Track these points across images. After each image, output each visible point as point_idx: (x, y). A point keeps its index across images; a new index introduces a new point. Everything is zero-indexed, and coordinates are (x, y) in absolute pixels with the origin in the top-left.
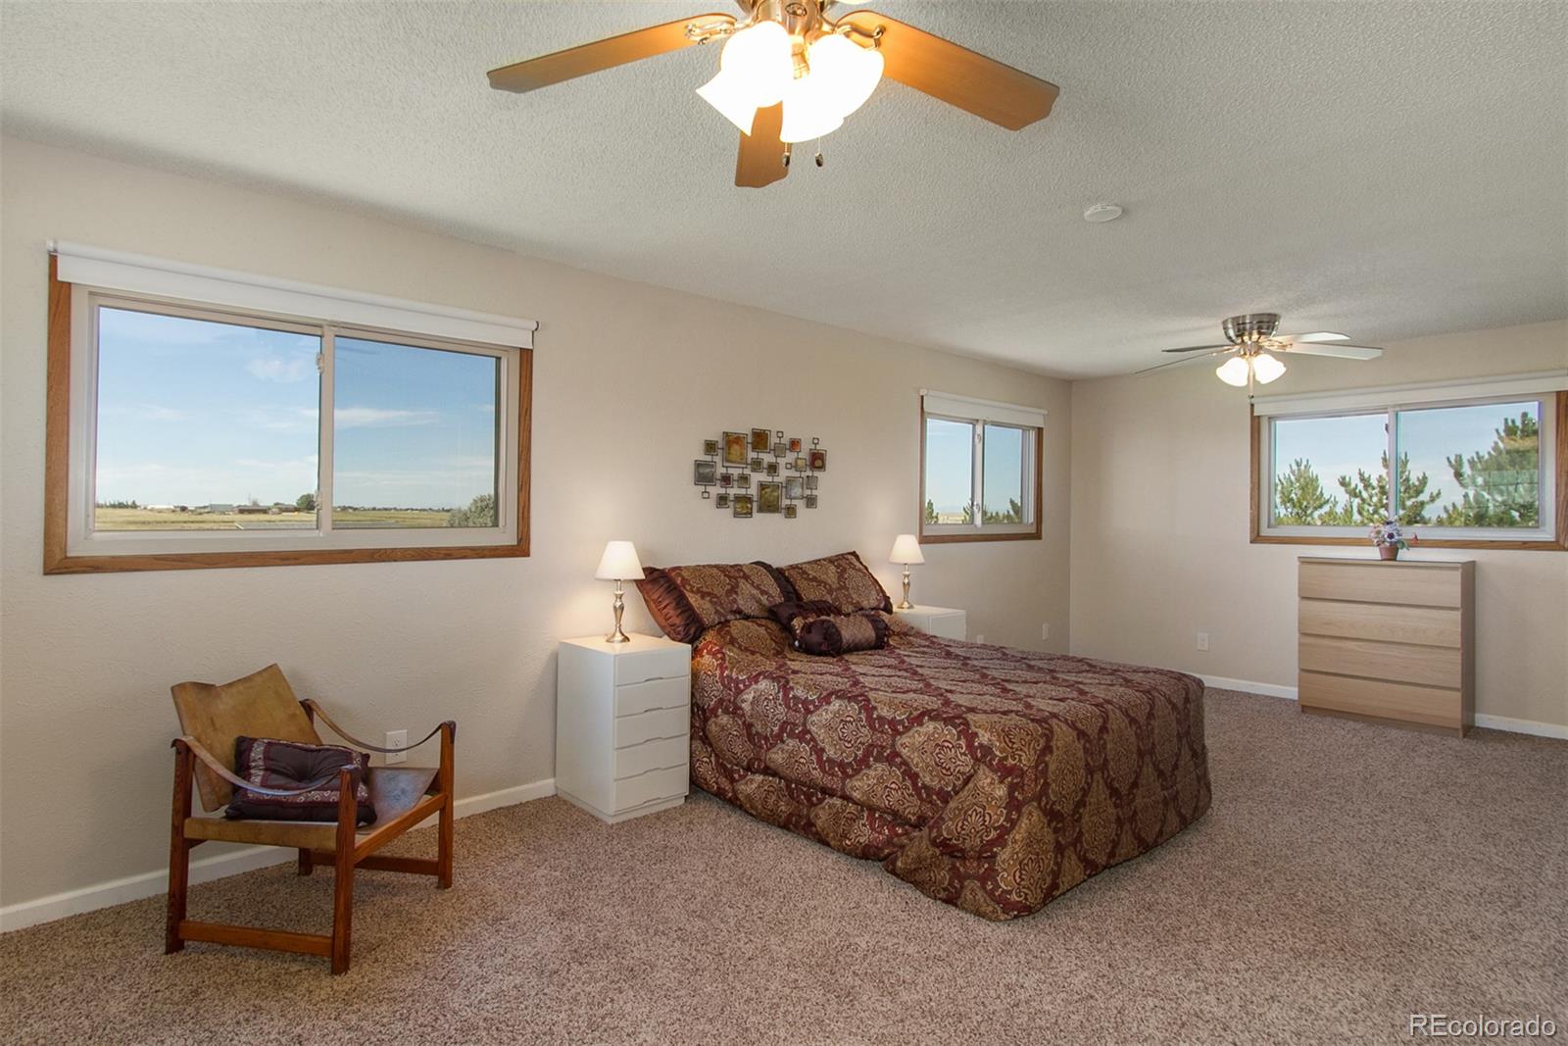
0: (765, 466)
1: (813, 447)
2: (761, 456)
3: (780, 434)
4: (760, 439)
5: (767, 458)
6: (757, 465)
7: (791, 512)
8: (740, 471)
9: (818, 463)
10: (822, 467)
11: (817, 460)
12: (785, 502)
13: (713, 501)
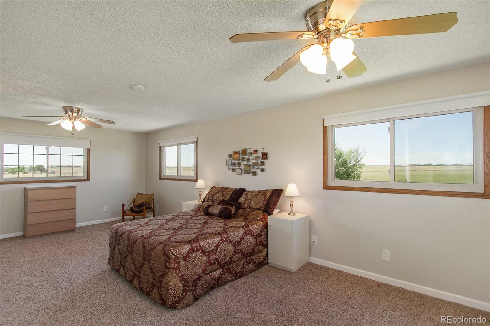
0: (246, 159)
1: (262, 151)
2: (244, 156)
3: (250, 149)
4: (244, 151)
5: (246, 157)
6: (243, 160)
7: (255, 173)
8: (238, 162)
9: (265, 157)
10: (266, 158)
11: (265, 156)
12: (252, 170)
13: (231, 171)
